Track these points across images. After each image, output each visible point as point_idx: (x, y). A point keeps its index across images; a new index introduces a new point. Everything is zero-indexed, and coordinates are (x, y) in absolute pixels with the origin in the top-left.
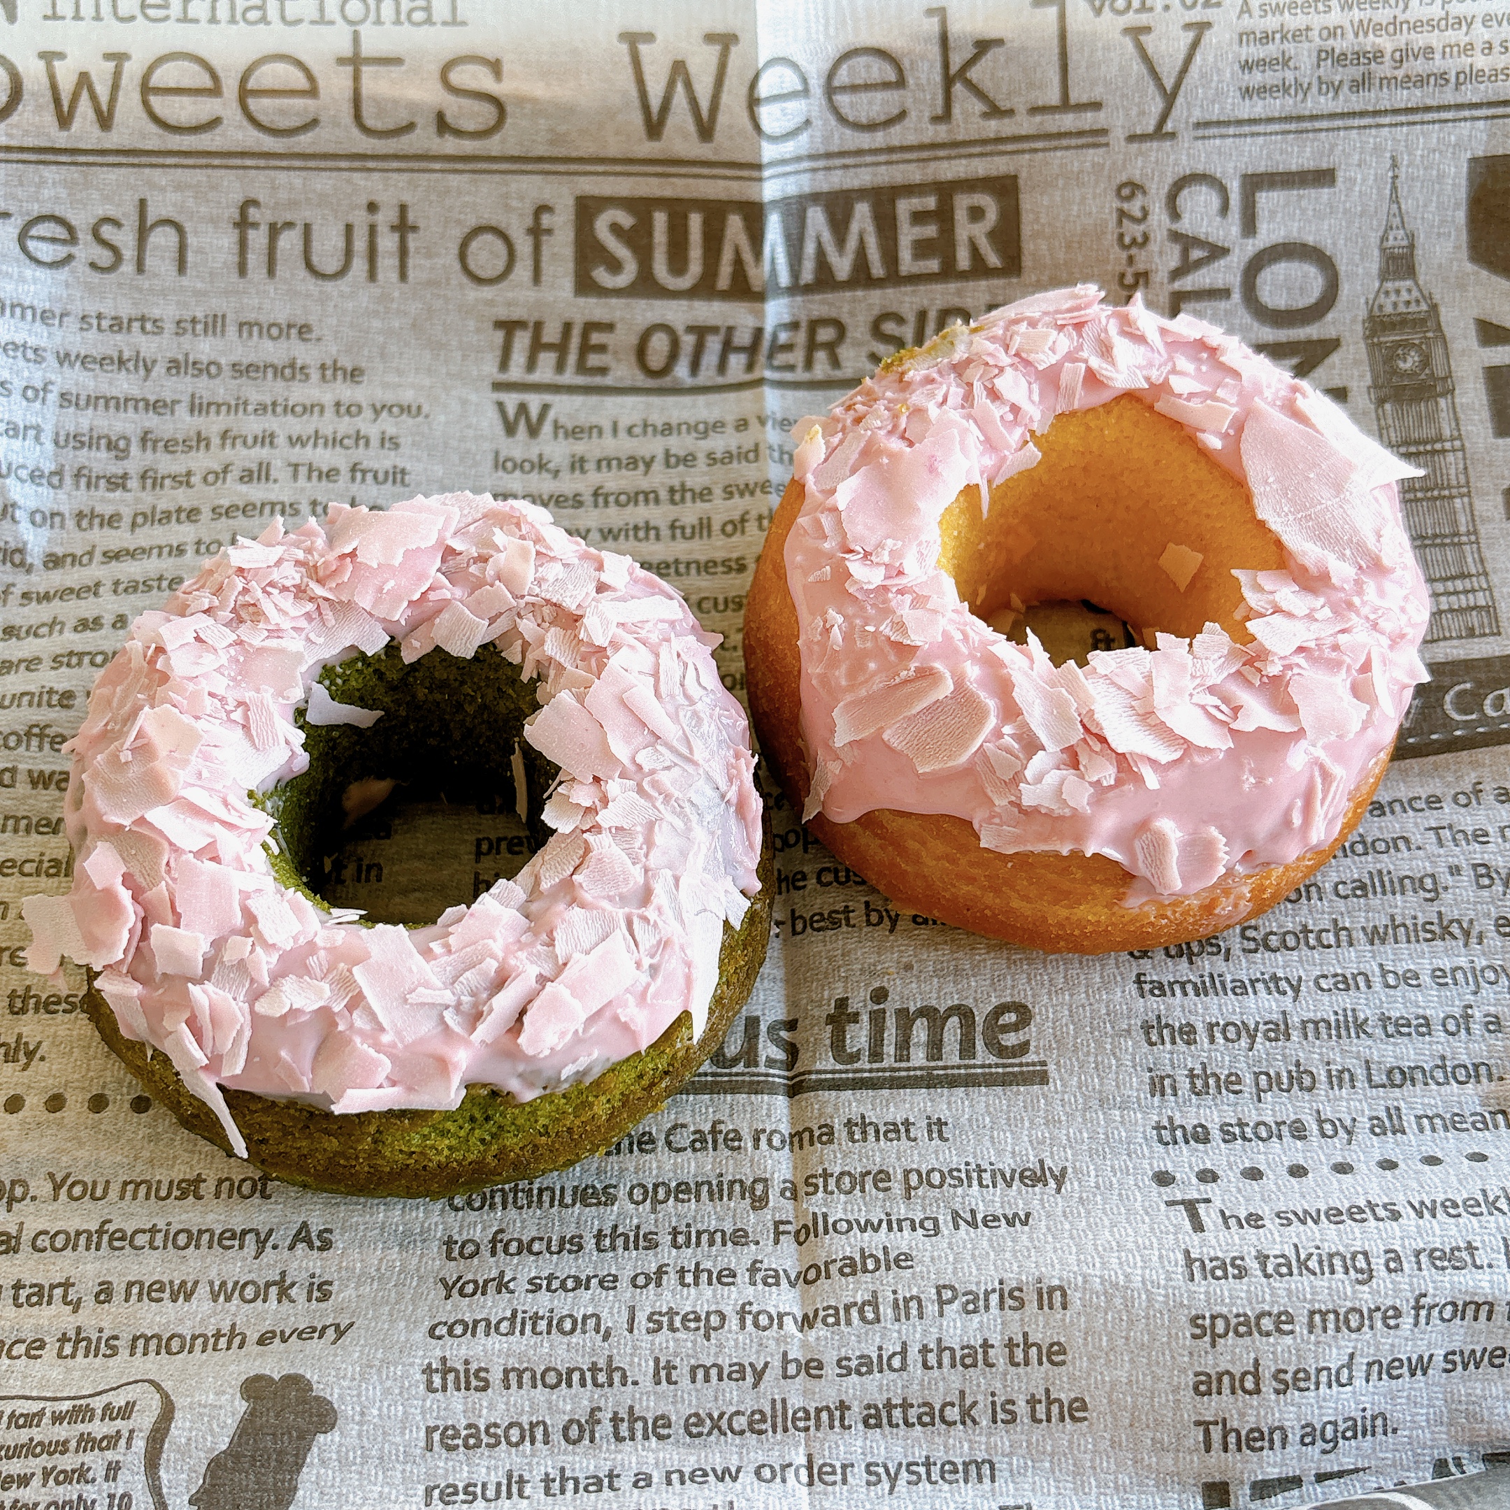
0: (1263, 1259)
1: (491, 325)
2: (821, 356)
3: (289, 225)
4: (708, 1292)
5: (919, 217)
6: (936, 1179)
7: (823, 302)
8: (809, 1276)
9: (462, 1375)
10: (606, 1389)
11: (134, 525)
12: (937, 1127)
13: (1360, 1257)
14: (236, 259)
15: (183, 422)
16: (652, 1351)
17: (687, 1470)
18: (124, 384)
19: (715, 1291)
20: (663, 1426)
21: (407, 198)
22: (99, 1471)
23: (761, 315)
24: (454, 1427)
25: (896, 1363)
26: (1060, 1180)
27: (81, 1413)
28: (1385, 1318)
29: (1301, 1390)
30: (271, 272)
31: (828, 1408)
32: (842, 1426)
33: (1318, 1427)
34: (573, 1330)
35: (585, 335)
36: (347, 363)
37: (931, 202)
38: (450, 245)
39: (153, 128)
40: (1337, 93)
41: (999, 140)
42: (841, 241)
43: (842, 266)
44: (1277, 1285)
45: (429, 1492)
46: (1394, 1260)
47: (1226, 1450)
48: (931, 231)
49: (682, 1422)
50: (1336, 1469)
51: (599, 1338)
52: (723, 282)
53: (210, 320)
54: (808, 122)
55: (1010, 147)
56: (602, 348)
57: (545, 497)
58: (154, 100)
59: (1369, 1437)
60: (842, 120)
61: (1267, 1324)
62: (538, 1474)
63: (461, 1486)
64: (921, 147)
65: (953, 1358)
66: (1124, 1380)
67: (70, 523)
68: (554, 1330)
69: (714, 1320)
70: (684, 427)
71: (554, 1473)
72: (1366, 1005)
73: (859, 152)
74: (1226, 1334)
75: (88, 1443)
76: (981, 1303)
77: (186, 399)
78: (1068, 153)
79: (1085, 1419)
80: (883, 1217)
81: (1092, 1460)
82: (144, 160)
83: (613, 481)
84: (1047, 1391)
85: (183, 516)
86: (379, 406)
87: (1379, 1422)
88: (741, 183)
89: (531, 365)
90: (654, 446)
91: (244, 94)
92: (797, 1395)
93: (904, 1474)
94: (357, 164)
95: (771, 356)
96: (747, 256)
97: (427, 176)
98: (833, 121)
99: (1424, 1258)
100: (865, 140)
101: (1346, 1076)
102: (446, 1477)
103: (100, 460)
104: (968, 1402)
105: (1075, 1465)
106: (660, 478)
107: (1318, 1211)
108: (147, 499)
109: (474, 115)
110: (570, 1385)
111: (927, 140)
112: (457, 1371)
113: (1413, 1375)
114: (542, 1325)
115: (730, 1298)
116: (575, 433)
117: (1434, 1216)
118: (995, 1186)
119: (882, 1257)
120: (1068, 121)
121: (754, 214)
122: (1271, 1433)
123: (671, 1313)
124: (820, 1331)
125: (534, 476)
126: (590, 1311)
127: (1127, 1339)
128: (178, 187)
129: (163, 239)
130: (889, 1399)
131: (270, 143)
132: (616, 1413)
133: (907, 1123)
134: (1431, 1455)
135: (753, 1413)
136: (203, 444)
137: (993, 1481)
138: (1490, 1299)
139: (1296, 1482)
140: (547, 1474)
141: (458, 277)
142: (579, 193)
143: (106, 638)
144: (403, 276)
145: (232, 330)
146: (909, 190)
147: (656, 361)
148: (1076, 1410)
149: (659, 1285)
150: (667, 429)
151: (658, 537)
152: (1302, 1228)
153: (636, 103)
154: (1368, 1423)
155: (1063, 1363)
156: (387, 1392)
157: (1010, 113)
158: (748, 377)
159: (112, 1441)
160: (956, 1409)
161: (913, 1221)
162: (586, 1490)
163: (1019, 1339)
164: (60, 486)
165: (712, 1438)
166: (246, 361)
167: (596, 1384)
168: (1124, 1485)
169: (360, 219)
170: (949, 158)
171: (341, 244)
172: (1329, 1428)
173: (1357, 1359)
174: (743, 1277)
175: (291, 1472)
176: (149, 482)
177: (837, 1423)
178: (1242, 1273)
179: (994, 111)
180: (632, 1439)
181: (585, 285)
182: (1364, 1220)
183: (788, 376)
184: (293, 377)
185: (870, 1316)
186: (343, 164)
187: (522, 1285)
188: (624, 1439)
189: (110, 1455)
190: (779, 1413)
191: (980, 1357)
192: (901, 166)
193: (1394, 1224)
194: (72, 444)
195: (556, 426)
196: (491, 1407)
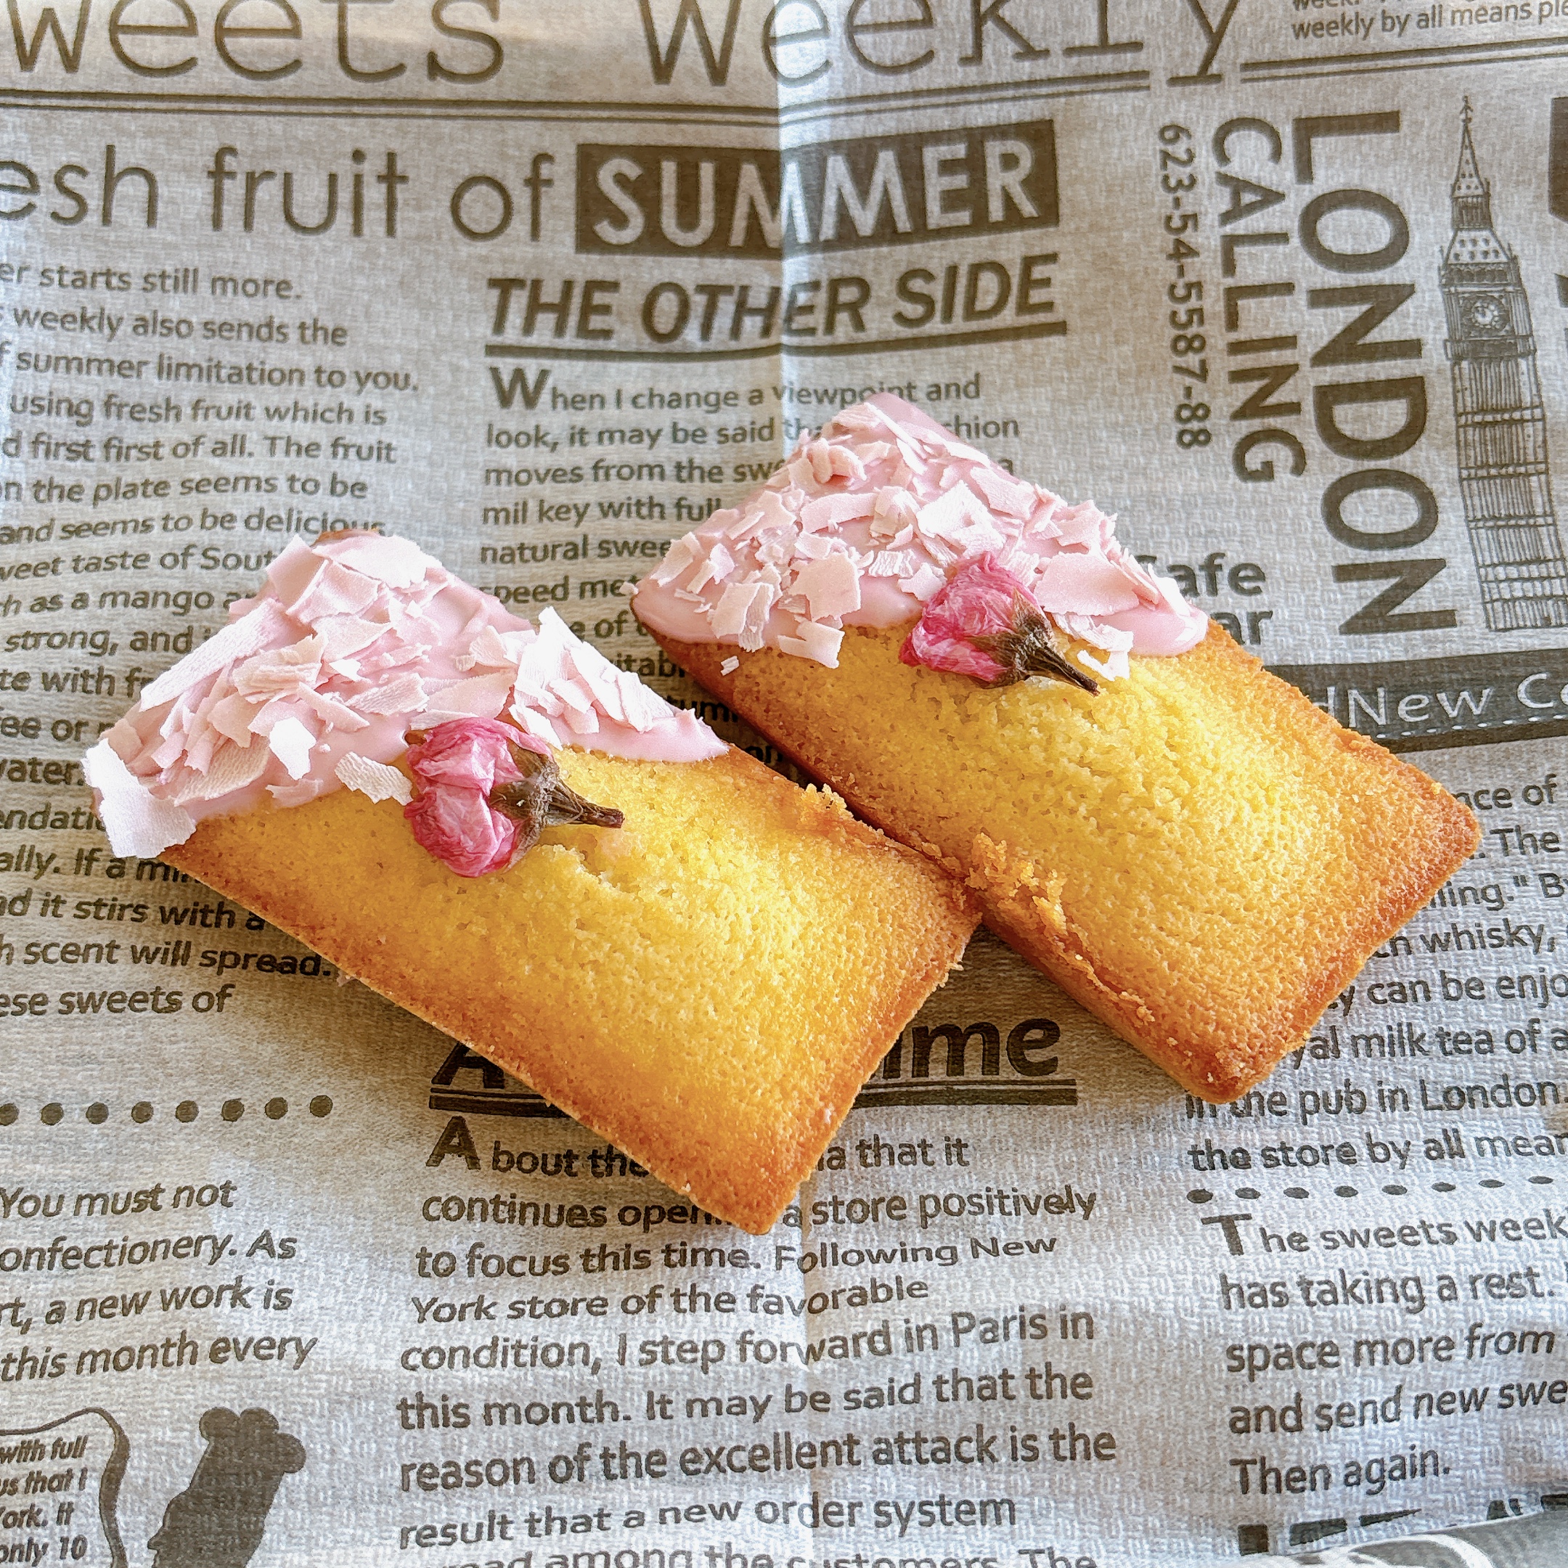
0: (1305, 1285)
1: (485, 283)
2: (843, 318)
3: (269, 175)
4: (704, 1318)
5: (947, 167)
6: (954, 1205)
7: (844, 260)
8: (814, 1306)
9: (440, 1411)
10: (596, 1424)
11: (96, 498)
12: (956, 1148)
13: (1411, 1283)
14: (211, 211)
15: (151, 387)
16: (645, 1385)
17: (682, 1508)
18: (87, 344)
19: (712, 1318)
20: (658, 1463)
21: (395, 146)
22: (50, 1513)
23: (778, 273)
24: (431, 1465)
25: (909, 1394)
26: (1088, 1206)
27: (30, 1451)
28: (1436, 1350)
29: (1345, 1426)
30: (248, 225)
31: (834, 1443)
32: (851, 1462)
33: (1363, 1465)
34: (560, 1361)
35: (587, 295)
36: (328, 322)
37: (960, 150)
38: (442, 197)
39: (122, 69)
40: (1402, 29)
41: (1032, 83)
42: (863, 194)
43: (865, 220)
44: (1321, 1313)
45: (404, 1534)
46: (1447, 1287)
47: (1264, 1491)
48: (961, 181)
49: (678, 1458)
50: (1383, 1511)
51: (588, 1370)
52: (737, 238)
53: (180, 275)
54: (827, 64)
55: (1044, 90)
56: (605, 309)
57: (542, 472)
58: (122, 38)
59: (1418, 1477)
60: (864, 61)
61: (1310, 1356)
62: (522, 1514)
63: (439, 1527)
64: (950, 90)
65: (970, 1389)
66: (1155, 1415)
67: (27, 494)
68: (539, 1362)
69: (713, 1351)
70: (693, 398)
71: (540, 1513)
72: (1423, 1017)
73: (883, 97)
74: (1266, 1366)
75: (37, 1482)
76: (1001, 1331)
77: (154, 360)
78: (1107, 96)
79: (1112, 1456)
80: (898, 1247)
81: (1119, 1501)
82: (113, 103)
83: (614, 453)
84: (1072, 1426)
85: (150, 489)
86: (363, 375)
87: (1429, 1461)
88: (756, 129)
89: (528, 328)
90: (662, 418)
91: (221, 32)
92: (802, 1429)
93: (916, 1514)
94: (341, 109)
95: (789, 320)
96: (763, 209)
97: (416, 122)
98: (854, 62)
99: (1480, 1285)
100: (889, 84)
101: (1400, 1097)
102: (423, 1518)
103: (60, 427)
104: (986, 1437)
105: (1101, 1506)
106: (666, 452)
107: (1367, 1232)
108: (112, 470)
109: (469, 57)
110: (556, 1421)
111: (956, 83)
112: (434, 1407)
113: (1466, 1410)
114: (526, 1355)
115: (729, 1327)
116: (575, 402)
117: (1493, 1239)
118: (1018, 1213)
119: (894, 1286)
120: (1106, 63)
121: (770, 164)
122: (1313, 1473)
123: (666, 1342)
124: (826, 1363)
125: (531, 449)
126: (577, 1340)
127: (1158, 1371)
128: (149, 134)
129: (132, 189)
130: (901, 1434)
131: (248, 86)
132: (606, 1450)
133: (924, 1145)
134: (1486, 1497)
135: (754, 1448)
136: (172, 413)
137: (1012, 1523)
138: (1550, 1329)
139: (1340, 1525)
140: (532, 1515)
141: (451, 231)
142: (581, 141)
143: (65, 618)
144: (391, 231)
145: (204, 286)
146: (937, 137)
147: (664, 322)
148: (1103, 1447)
149: (652, 1310)
150: (676, 401)
151: (662, 516)
152: (1349, 1251)
153: (643, 43)
154: (1418, 1462)
155: (1089, 1396)
156: (359, 1429)
157: (1046, 53)
158: (764, 342)
159: (63, 1480)
160: (974, 1445)
161: (929, 1251)
162: (574, 1530)
163: (1041, 1369)
164: (17, 455)
165: (711, 1476)
166: (219, 320)
167: (585, 1420)
168: (1154, 1529)
169: (345, 169)
170: (980, 102)
171: (324, 195)
172: (1375, 1467)
173: (1405, 1393)
174: (743, 1303)
175: (256, 1514)
176: (113, 452)
177: (845, 1459)
178: (1283, 1301)
179: (1029, 52)
180: (624, 1476)
181: (587, 241)
182: (1416, 1243)
183: (808, 341)
184: (270, 337)
185: (881, 1346)
186: (327, 109)
187: (502, 1311)
188: (615, 1477)
189: (61, 1496)
190: (783, 1448)
191: (999, 1389)
192: (929, 111)
193: (1449, 1247)
194: (30, 408)
195: (555, 394)
196: (472, 1443)
